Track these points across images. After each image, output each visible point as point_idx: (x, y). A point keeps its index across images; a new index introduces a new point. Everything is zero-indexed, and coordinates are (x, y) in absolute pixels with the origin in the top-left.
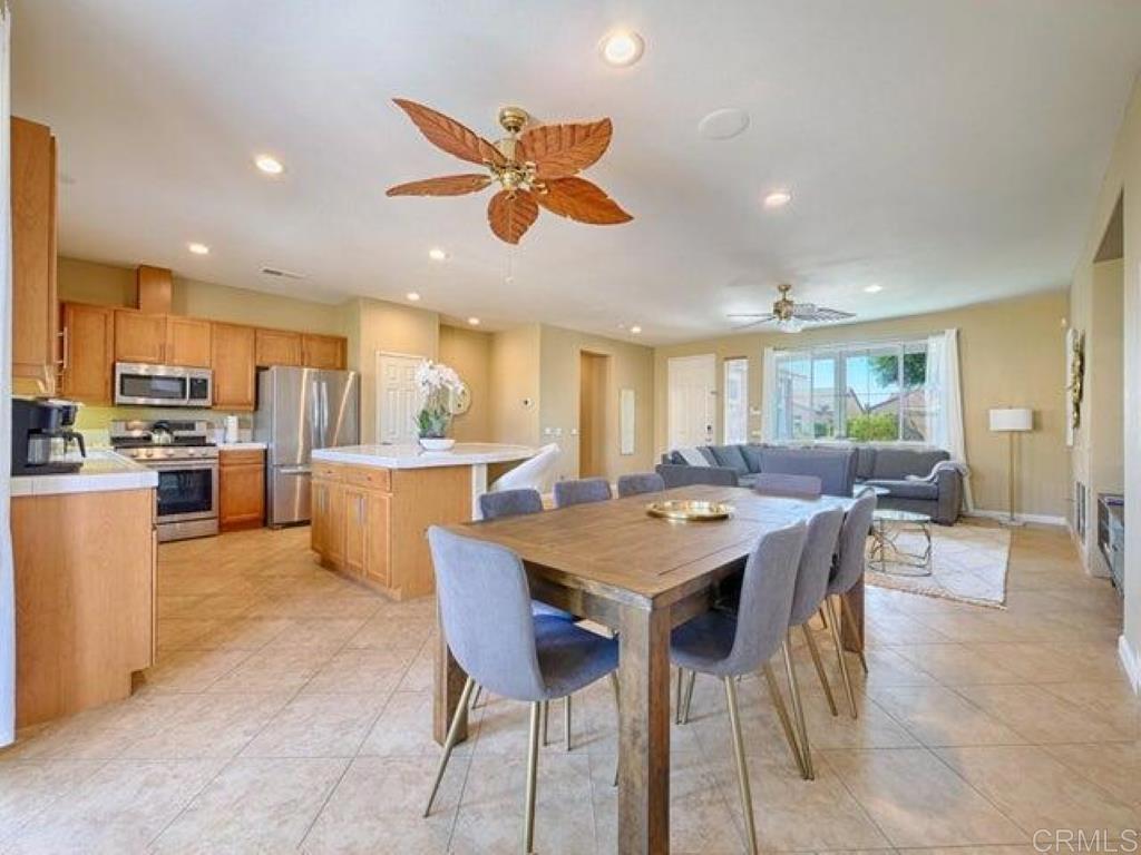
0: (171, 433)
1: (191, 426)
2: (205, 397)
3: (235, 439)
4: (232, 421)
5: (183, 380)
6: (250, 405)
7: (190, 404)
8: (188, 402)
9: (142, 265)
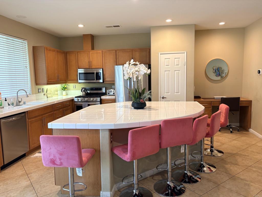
2: (100, 79)
7: (97, 82)
8: (96, 81)
9: (83, 35)
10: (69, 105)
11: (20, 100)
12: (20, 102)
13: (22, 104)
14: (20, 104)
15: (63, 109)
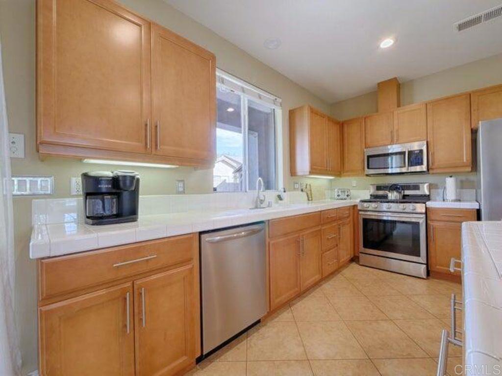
0: (400, 193)
1: (416, 187)
2: (422, 164)
3: (454, 198)
4: (450, 182)
5: (403, 153)
6: (467, 166)
7: (409, 171)
8: (408, 169)
9: (379, 84)
10: (348, 215)
11: (262, 198)
12: (262, 202)
13: (264, 206)
14: (262, 206)
15: (339, 223)
